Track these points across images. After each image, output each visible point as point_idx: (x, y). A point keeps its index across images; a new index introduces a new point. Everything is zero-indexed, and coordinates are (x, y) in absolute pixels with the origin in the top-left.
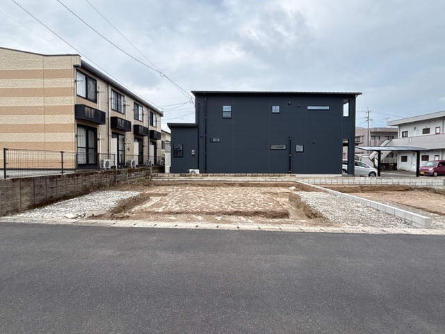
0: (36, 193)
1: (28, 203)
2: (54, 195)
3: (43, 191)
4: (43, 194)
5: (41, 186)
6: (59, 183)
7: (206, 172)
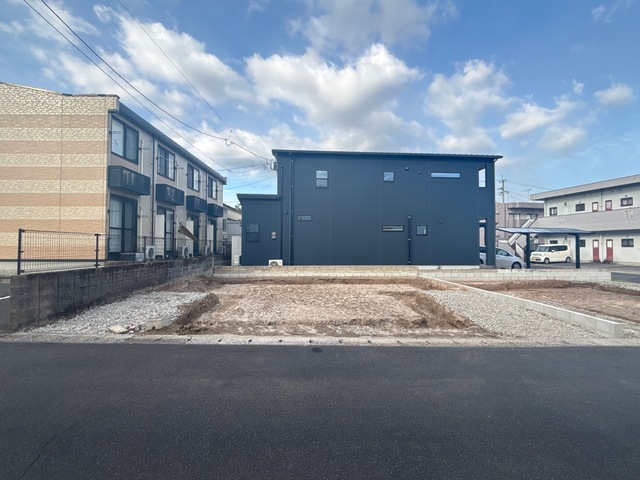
0: (60, 295)
1: (49, 312)
2: (85, 298)
3: (70, 293)
4: (69, 298)
5: (68, 286)
6: (93, 282)
7: (292, 264)
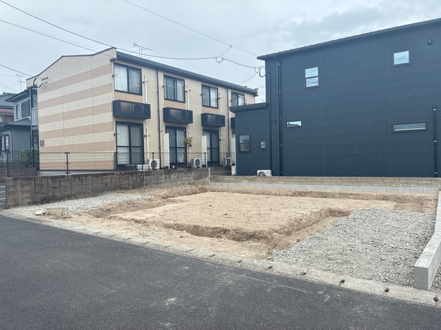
0: (37, 191)
1: (29, 200)
2: (57, 194)
3: (44, 190)
4: (44, 193)
5: (42, 185)
6: (63, 184)
7: (281, 175)
